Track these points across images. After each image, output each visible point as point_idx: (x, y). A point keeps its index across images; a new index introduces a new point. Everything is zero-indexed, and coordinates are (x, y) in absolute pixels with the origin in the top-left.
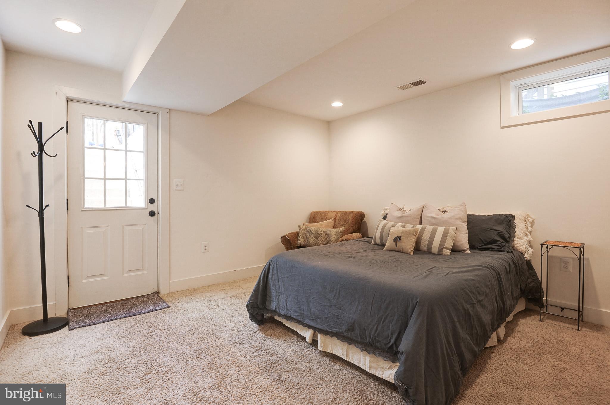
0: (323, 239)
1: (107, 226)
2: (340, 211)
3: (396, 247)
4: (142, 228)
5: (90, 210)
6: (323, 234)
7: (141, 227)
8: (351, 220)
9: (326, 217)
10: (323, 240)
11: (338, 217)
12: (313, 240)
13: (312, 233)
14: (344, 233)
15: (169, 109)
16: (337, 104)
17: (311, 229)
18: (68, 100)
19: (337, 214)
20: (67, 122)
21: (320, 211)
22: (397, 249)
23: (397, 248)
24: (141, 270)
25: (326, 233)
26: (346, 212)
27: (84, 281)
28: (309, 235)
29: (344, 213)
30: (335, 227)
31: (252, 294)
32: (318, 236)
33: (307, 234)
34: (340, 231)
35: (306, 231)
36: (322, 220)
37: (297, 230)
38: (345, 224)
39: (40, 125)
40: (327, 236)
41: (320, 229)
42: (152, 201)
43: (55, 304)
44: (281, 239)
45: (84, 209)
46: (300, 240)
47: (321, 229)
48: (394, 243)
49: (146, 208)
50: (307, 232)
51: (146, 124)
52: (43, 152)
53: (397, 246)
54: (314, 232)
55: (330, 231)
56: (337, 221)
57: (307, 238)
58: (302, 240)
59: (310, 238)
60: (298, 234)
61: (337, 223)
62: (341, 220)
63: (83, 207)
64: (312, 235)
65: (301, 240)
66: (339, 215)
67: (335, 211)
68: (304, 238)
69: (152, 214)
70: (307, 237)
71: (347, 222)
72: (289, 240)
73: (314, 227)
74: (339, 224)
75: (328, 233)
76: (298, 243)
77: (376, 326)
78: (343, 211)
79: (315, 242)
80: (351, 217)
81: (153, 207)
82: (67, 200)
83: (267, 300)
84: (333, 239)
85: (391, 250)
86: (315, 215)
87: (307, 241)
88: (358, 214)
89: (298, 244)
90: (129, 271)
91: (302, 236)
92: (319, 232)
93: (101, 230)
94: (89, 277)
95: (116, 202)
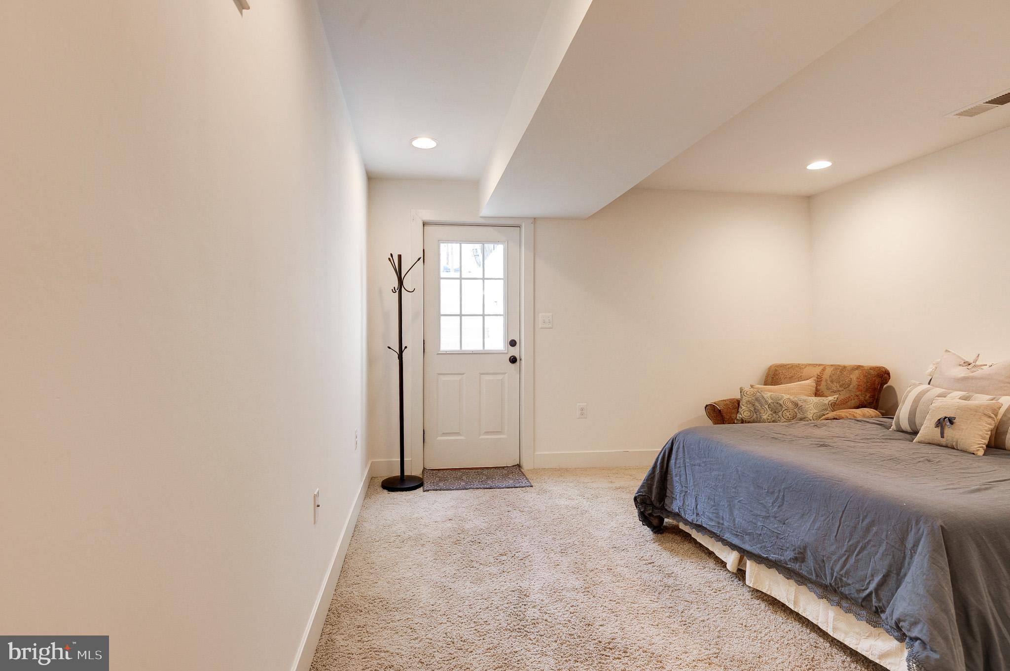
0: (788, 414)
1: (463, 374)
2: (832, 365)
3: (942, 437)
4: (501, 379)
5: (446, 354)
6: (790, 405)
7: (500, 377)
8: (855, 383)
9: (801, 375)
10: (790, 416)
11: (826, 376)
12: (767, 415)
13: (766, 402)
14: (834, 406)
15: (535, 218)
16: (819, 165)
17: (765, 396)
18: (424, 225)
19: (824, 370)
20: (424, 250)
21: (788, 363)
22: (943, 441)
23: (944, 439)
24: (500, 432)
25: (796, 405)
26: (845, 367)
27: (439, 438)
28: (761, 406)
29: (841, 368)
30: (817, 393)
31: (644, 483)
32: (780, 408)
33: (757, 404)
34: (827, 402)
35: (754, 398)
36: (791, 379)
37: (738, 397)
38: (840, 389)
39: (400, 257)
40: (799, 409)
41: (782, 397)
42: (513, 343)
43: (411, 461)
44: (705, 408)
45: (440, 352)
46: (742, 412)
47: (786, 397)
48: (938, 430)
49: (506, 352)
50: (757, 399)
51: (506, 242)
52: (403, 288)
53: (945, 435)
54: (770, 401)
55: (805, 401)
56: (823, 383)
57: (756, 411)
58: (745, 414)
59: (762, 411)
60: (738, 402)
61: (823, 387)
62: (832, 381)
63: (439, 349)
64: (766, 406)
65: (744, 412)
66: (828, 371)
67: (820, 365)
68: (750, 411)
69: (513, 360)
70: (755, 409)
71: (845, 386)
72: (720, 411)
73: (770, 392)
74: (828, 389)
75: (800, 403)
76: (738, 418)
77: (844, 558)
78: (839, 366)
79: (773, 419)
80: (854, 376)
81: (514, 352)
82: (424, 341)
83: (666, 496)
84: (810, 416)
85: (930, 443)
86: (776, 370)
87: (755, 415)
88: (873, 372)
89: (738, 420)
90: (487, 433)
91: (746, 407)
92: (781, 402)
93: (457, 378)
94: (444, 434)
95: (472, 344)
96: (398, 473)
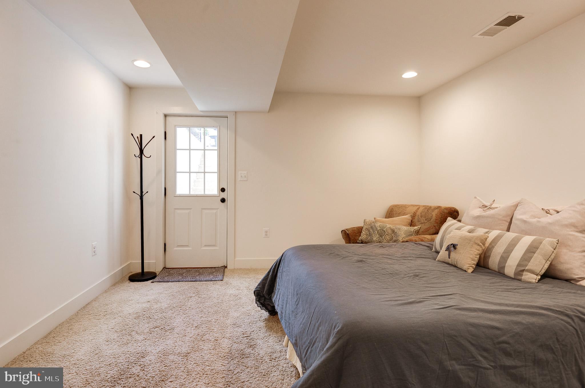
0: (388, 237)
1: (191, 209)
2: (424, 206)
3: (449, 258)
4: (215, 212)
5: (180, 196)
6: (390, 231)
7: (214, 211)
8: (434, 217)
9: (405, 212)
10: (389, 239)
11: (418, 213)
12: (376, 237)
13: (377, 229)
14: (417, 233)
15: (236, 112)
16: (410, 75)
17: (376, 225)
18: (166, 116)
19: (418, 209)
20: (165, 133)
21: (400, 204)
23: (450, 260)
24: (214, 246)
25: (393, 231)
26: (431, 207)
27: (175, 249)
28: (373, 232)
29: (428, 208)
30: (412, 224)
32: (384, 233)
33: (371, 230)
34: (412, 230)
35: (370, 226)
36: (399, 214)
37: (361, 225)
38: (426, 222)
39: (141, 135)
40: (395, 234)
41: (386, 226)
42: (223, 190)
43: (155, 262)
44: (342, 232)
45: (175, 195)
46: (362, 235)
47: (388, 226)
48: (447, 252)
49: (218, 195)
50: (372, 227)
51: (219, 127)
52: (143, 155)
53: (451, 256)
54: (379, 229)
55: (399, 229)
56: (416, 217)
57: (370, 235)
58: (364, 236)
59: (374, 235)
60: (362, 228)
61: (416, 220)
62: (421, 217)
63: (175, 194)
64: (376, 232)
65: (363, 236)
66: (421, 209)
67: (417, 206)
68: (367, 235)
69: (223, 200)
70: (370, 234)
71: (428, 220)
72: (348, 234)
74: (418, 221)
75: (396, 231)
76: (359, 239)
78: (428, 206)
79: (379, 240)
80: (434, 214)
81: (223, 195)
82: (165, 188)
84: (400, 239)
85: (444, 262)
86: (392, 209)
87: (369, 238)
88: (446, 211)
89: (359, 240)
90: (205, 246)
91: (365, 232)
92: (385, 230)
93: (187, 211)
94: (178, 246)
95: (198, 190)
96: (140, 271)
